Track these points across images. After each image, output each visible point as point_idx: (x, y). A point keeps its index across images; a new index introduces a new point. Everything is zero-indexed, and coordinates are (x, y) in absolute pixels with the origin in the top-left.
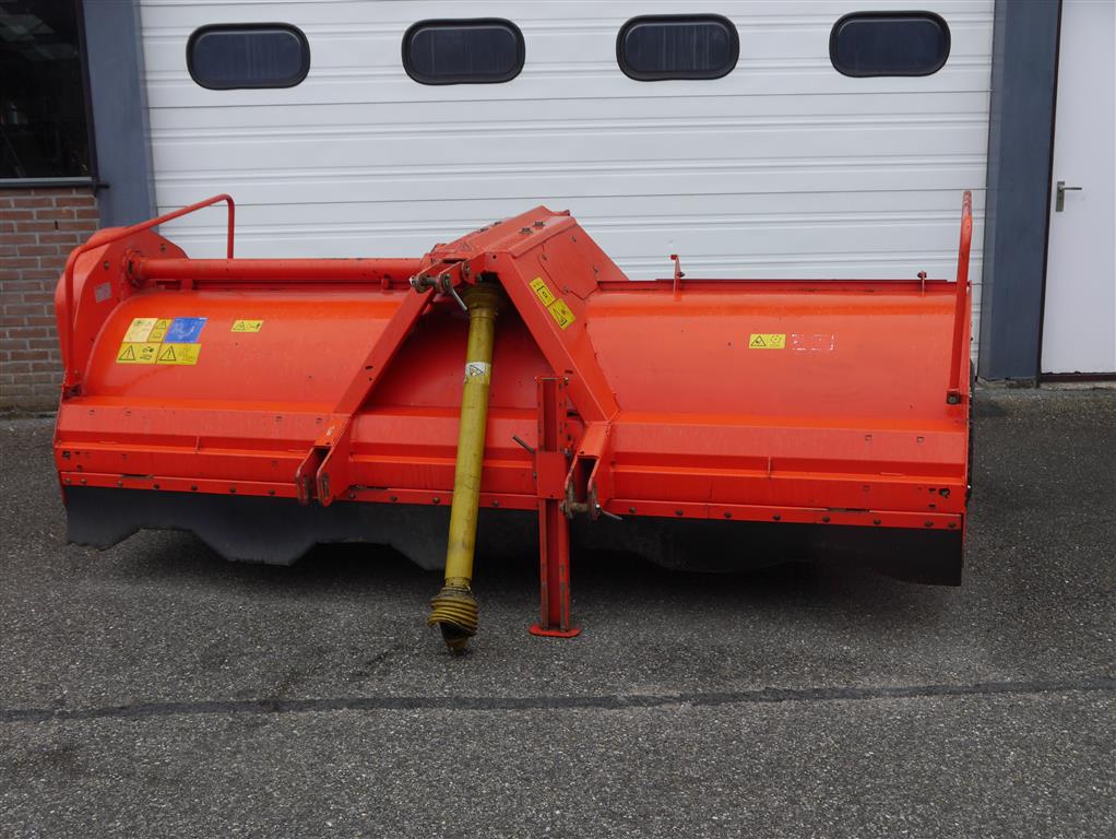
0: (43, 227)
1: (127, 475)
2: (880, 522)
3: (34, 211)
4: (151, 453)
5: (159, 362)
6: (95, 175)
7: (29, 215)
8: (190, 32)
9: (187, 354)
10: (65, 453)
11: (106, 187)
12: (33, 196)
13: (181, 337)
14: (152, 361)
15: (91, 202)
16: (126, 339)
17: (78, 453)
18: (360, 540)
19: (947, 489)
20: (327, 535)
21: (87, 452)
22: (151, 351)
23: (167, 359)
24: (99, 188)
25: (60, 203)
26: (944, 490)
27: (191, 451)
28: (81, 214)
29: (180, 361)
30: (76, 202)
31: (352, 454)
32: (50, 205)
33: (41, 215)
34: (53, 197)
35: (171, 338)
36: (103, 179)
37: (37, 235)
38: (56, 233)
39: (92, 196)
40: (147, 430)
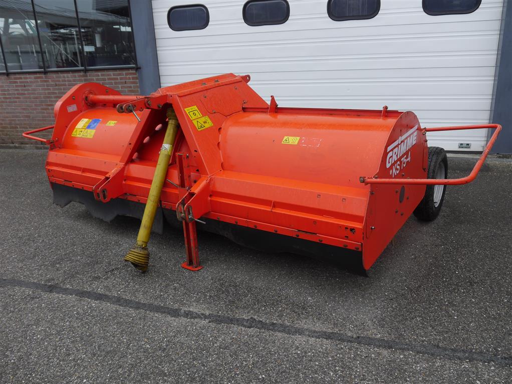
0: (121, 83)
2: (322, 241)
3: (118, 77)
5: (82, 137)
6: (136, 63)
7: (117, 79)
8: (168, 9)
9: (91, 134)
11: (140, 68)
12: (118, 72)
13: (91, 127)
14: (80, 136)
15: (135, 74)
16: (76, 127)
19: (354, 229)
22: (81, 132)
23: (85, 135)
24: (137, 69)
25: (127, 74)
26: (352, 229)
28: (133, 78)
29: (88, 136)
30: (131, 74)
31: (125, 180)
32: (123, 75)
33: (121, 79)
34: (124, 72)
35: (89, 127)
36: (139, 66)
37: (120, 86)
38: (126, 85)
39: (135, 72)
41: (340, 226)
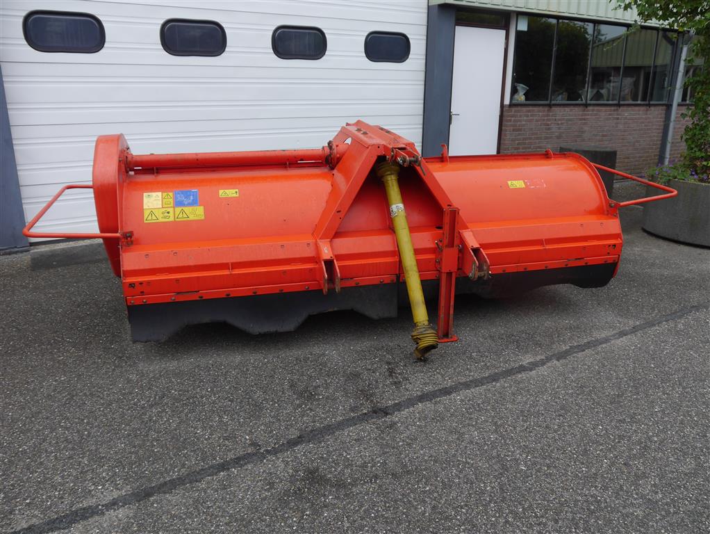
1: (178, 293)
4: (198, 277)
5: (177, 220)
9: (196, 213)
10: (130, 284)
13: (186, 203)
14: (172, 219)
16: (145, 207)
17: (141, 283)
18: (336, 309)
19: (615, 245)
20: (315, 310)
21: (148, 283)
22: (168, 213)
23: (182, 218)
26: (613, 246)
27: (226, 272)
29: (192, 217)
35: (178, 204)
40: (192, 263)
41: (605, 245)
